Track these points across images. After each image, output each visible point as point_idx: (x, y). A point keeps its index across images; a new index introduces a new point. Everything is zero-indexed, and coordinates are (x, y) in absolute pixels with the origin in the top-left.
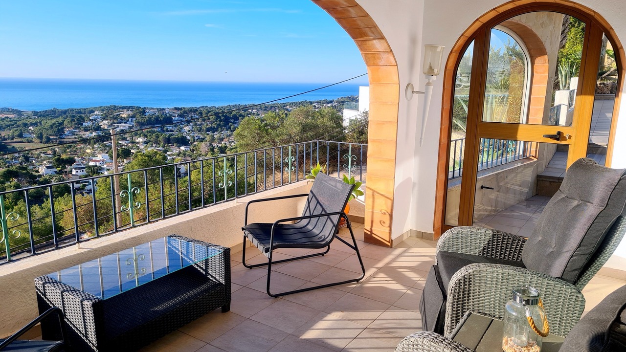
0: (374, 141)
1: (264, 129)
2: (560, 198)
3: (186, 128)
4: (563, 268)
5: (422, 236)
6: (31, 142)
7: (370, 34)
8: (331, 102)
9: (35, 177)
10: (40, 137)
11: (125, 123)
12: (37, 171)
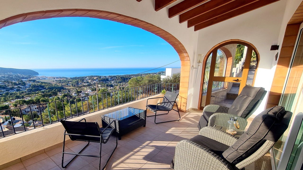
0: (182, 82)
1: (138, 81)
2: (240, 96)
3: (112, 82)
4: (242, 114)
5: (194, 110)
6: (70, 86)
7: (183, 51)
8: (156, 73)
9: (71, 96)
10: (72, 85)
11: (95, 81)
12: (72, 95)
